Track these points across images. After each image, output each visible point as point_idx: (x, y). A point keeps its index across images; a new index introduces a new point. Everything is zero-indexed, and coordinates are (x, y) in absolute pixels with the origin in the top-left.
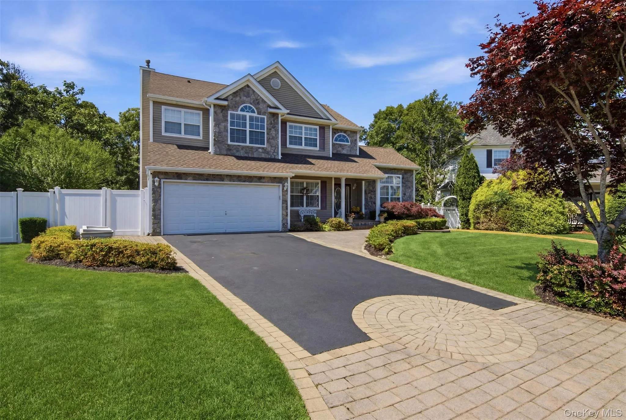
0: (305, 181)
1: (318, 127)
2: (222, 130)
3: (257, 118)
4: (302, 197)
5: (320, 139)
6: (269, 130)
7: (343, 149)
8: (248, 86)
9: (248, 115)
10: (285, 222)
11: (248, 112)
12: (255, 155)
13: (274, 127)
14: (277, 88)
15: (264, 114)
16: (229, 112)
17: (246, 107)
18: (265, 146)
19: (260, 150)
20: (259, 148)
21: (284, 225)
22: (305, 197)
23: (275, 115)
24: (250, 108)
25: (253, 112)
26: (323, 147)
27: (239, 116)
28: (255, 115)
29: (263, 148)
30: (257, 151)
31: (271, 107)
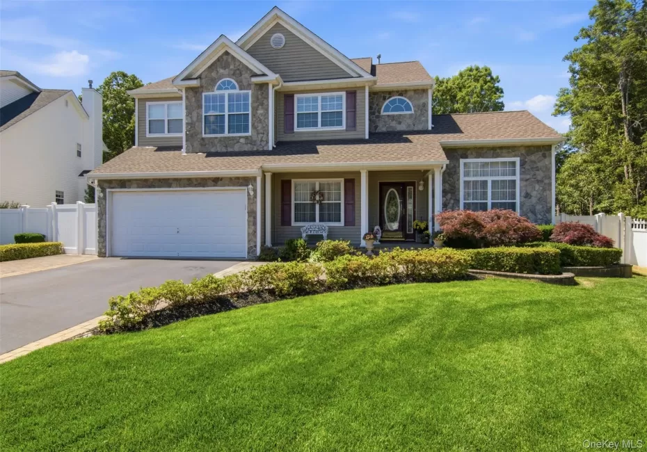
0: (317, 182)
1: (345, 93)
2: (195, 119)
3: (238, 96)
4: (313, 206)
5: (347, 112)
6: (255, 109)
7: (400, 123)
8: (227, 53)
9: (226, 93)
10: (252, 244)
11: (227, 89)
12: (236, 148)
13: (262, 104)
14: (280, 47)
15: (248, 86)
16: (203, 94)
17: (224, 83)
18: (249, 134)
19: (242, 140)
20: (240, 137)
21: (251, 249)
22: (317, 207)
23: (263, 87)
24: (229, 82)
25: (234, 87)
26: (352, 124)
27: (215, 97)
28: (237, 91)
29: (246, 138)
30: (238, 142)
31: (256, 75)
